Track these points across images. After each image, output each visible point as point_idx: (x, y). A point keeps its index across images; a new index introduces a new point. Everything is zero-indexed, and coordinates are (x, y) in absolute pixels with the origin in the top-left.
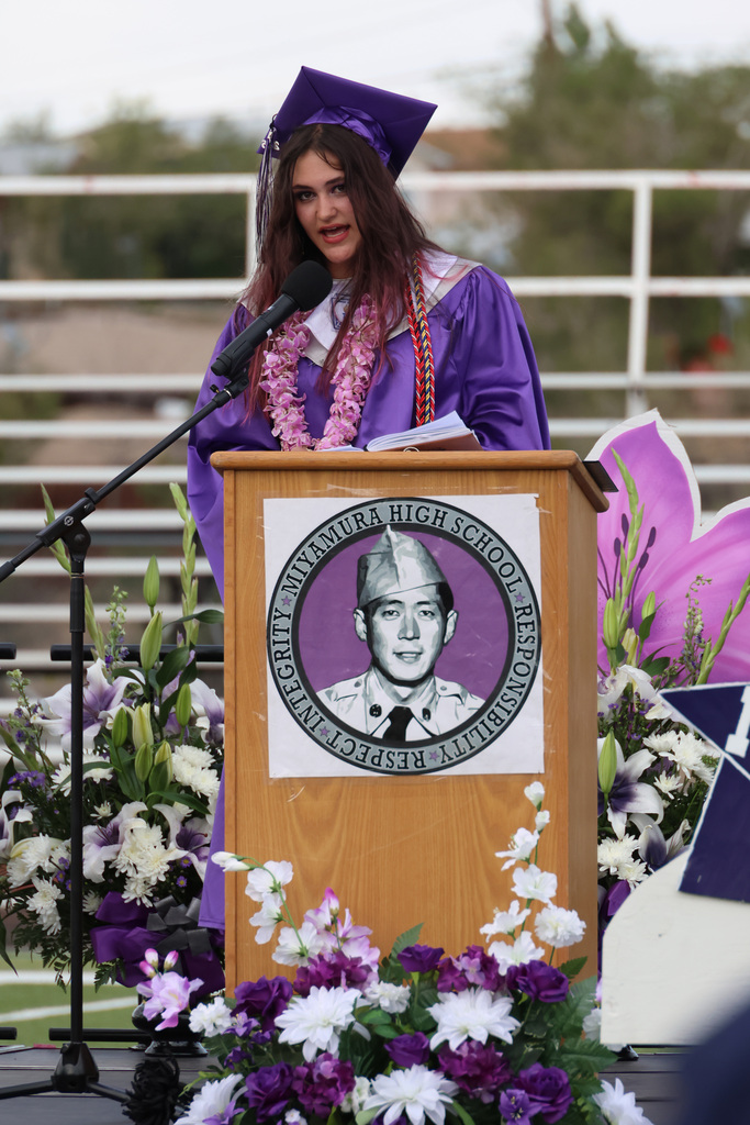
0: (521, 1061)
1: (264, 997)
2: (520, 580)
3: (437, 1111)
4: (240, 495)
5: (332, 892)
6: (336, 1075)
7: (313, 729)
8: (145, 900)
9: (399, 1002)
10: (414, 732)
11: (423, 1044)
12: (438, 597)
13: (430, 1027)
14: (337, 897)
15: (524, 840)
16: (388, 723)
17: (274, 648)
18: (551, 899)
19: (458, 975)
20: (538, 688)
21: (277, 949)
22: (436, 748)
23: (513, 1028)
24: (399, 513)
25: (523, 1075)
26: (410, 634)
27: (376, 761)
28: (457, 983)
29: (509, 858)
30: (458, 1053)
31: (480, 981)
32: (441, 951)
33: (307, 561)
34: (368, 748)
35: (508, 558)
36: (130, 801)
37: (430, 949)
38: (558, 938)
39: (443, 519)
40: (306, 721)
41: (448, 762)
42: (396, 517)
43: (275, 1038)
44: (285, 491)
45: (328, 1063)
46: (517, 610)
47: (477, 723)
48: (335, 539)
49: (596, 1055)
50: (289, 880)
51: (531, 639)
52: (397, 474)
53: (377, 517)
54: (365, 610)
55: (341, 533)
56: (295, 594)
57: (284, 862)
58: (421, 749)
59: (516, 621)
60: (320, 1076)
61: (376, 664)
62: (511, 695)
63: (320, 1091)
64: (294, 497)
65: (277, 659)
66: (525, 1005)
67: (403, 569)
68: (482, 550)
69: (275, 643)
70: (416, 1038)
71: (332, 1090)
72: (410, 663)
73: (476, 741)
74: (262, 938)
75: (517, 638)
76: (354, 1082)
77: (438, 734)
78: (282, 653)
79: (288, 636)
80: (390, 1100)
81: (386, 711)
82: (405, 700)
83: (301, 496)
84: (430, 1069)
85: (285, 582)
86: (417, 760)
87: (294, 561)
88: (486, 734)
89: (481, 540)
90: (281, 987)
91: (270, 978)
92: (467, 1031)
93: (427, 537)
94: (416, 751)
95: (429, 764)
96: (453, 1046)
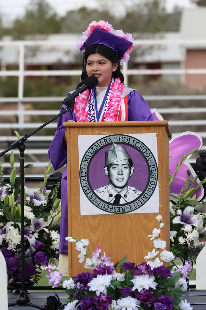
0: (158, 295)
1: (84, 278)
2: (152, 158)
3: (136, 309)
4: (71, 134)
5: (98, 247)
6: (107, 300)
7: (93, 201)
8: (14, 250)
9: (122, 278)
10: (122, 201)
11: (130, 290)
12: (128, 163)
13: (132, 285)
14: (100, 248)
15: (156, 232)
16: (114, 199)
17: (82, 178)
18: (165, 248)
19: (140, 271)
20: (157, 188)
21: (86, 264)
22: (128, 206)
23: (156, 285)
24: (117, 139)
25: (159, 298)
26: (120, 173)
27: (111, 210)
28: (139, 273)
29: (152, 237)
30: (141, 292)
31: (145, 272)
32: (134, 264)
33: (91, 153)
34: (109, 206)
35: (148, 151)
36: (9, 221)
37: (132, 263)
38: (167, 259)
39: (129, 140)
40: (91, 199)
41: (132, 210)
42: (116, 140)
43: (88, 289)
44: (84, 133)
45: (104, 296)
46: (151, 166)
47: (140, 199)
48: (99, 147)
49: (179, 292)
50: (88, 244)
51: (155, 174)
52: (116, 128)
53: (111, 140)
54: (107, 167)
55: (100, 145)
56: (87, 163)
57: (86, 239)
58: (124, 206)
59: (151, 169)
60: (102, 300)
61: (111, 182)
62: (149, 190)
63: (102, 304)
64: (87, 135)
65: (82, 181)
66: (159, 278)
67: (118, 155)
68: (141, 149)
69: (82, 176)
70: (128, 289)
71: (106, 304)
72: (121, 182)
73: (140, 204)
74: (81, 261)
75: (151, 174)
76: (112, 302)
77: (129, 202)
78: (84, 179)
79: (86, 175)
80: (122, 307)
81: (114, 196)
82: (119, 192)
83: (89, 135)
84: (133, 297)
85: (84, 159)
86: (123, 209)
87: (87, 153)
88: (142, 201)
89: (140, 146)
90: (89, 275)
91: (85, 272)
92: (142, 286)
93: (125, 146)
94: (123, 207)
95: (126, 210)
96: (139, 290)
